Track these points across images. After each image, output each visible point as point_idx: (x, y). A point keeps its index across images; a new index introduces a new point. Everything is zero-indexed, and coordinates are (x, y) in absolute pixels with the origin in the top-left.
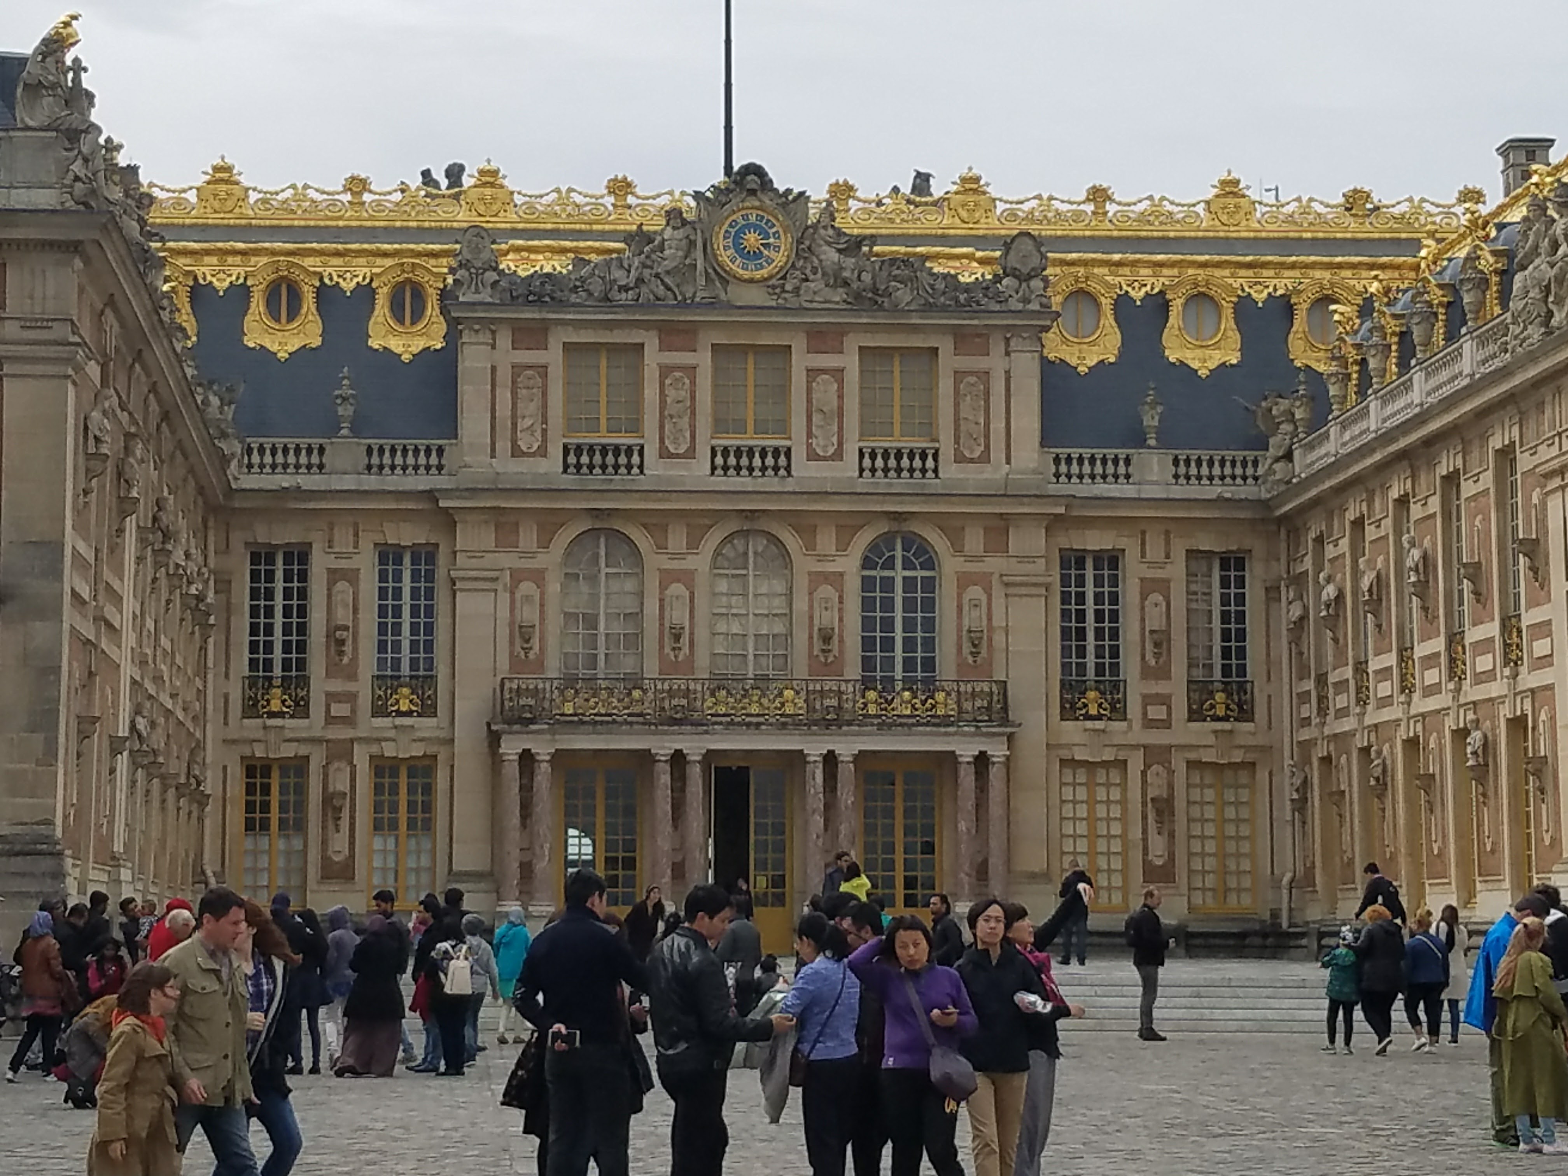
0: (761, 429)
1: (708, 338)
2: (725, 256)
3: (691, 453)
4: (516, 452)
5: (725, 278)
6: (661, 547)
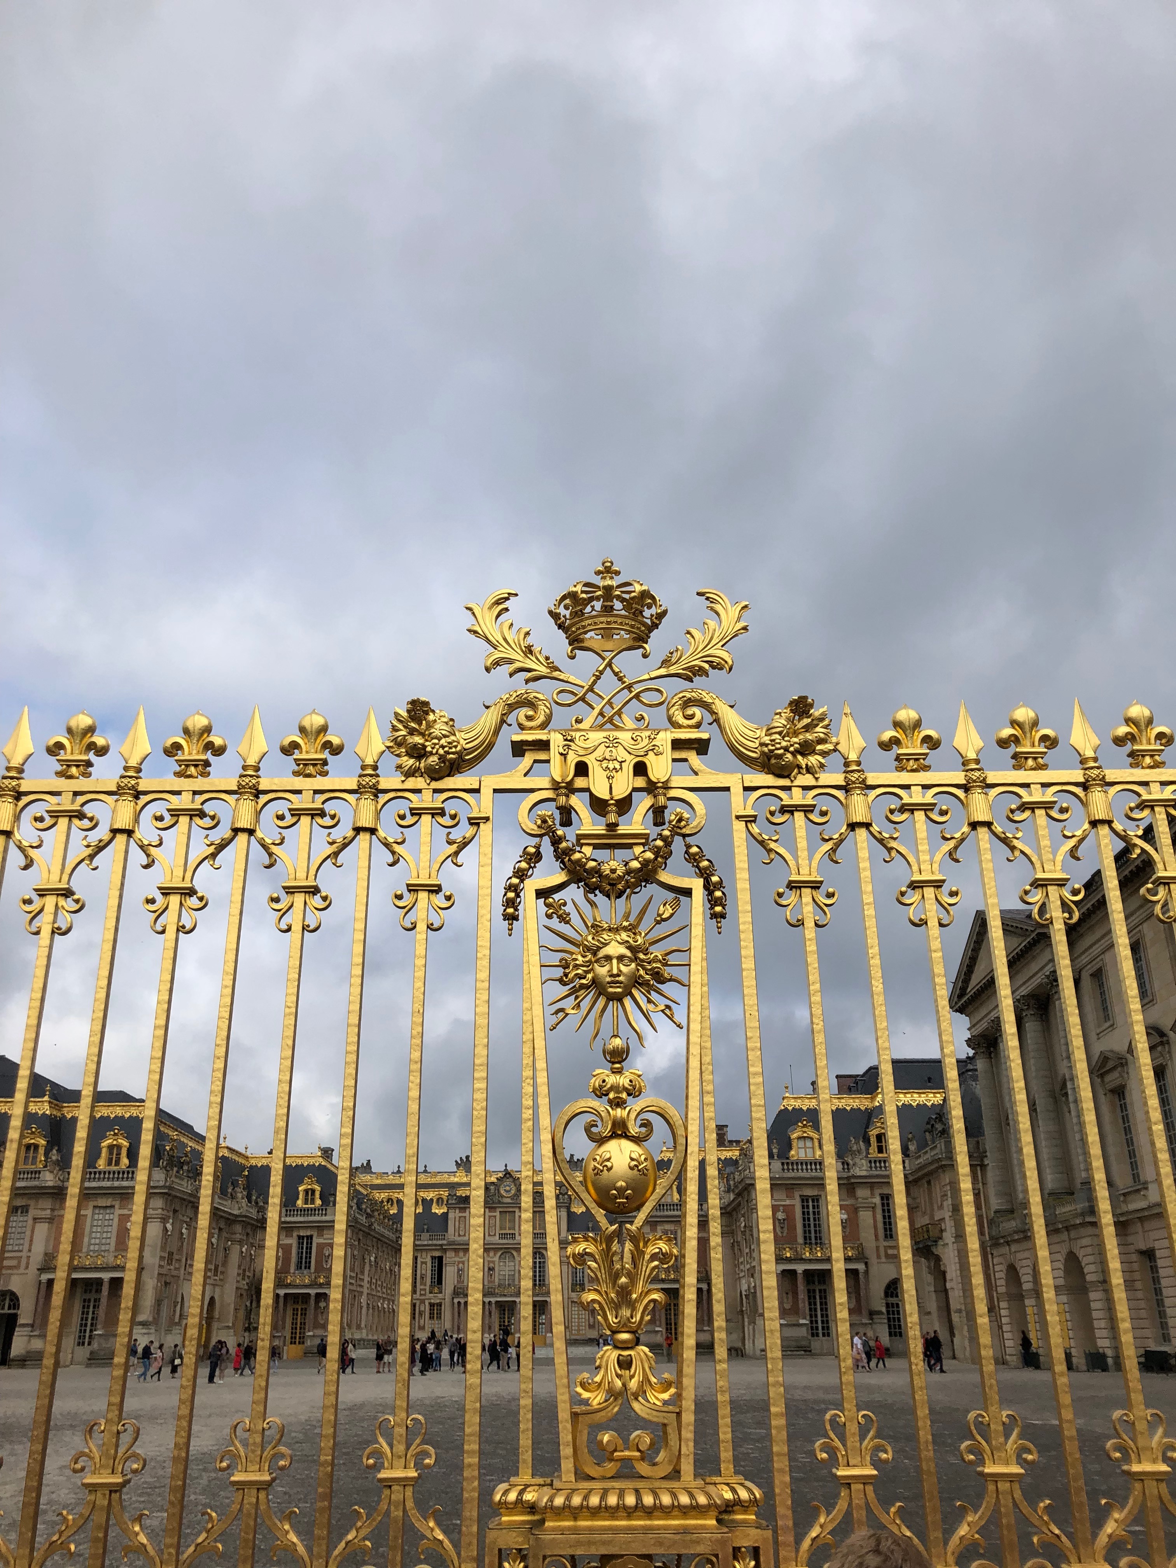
0: (509, 1229)
1: (498, 1210)
2: (502, 1192)
3: (495, 1235)
4: (459, 1235)
5: (503, 1197)
6: (488, 1255)
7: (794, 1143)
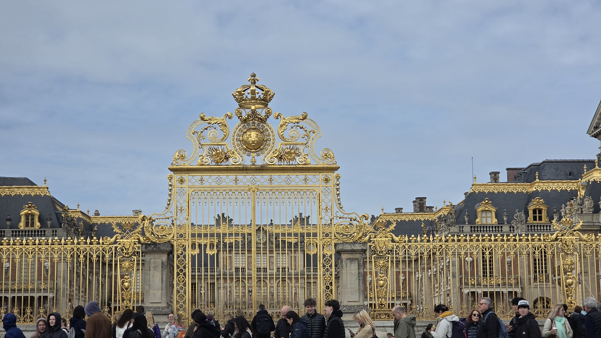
7: (479, 215)
